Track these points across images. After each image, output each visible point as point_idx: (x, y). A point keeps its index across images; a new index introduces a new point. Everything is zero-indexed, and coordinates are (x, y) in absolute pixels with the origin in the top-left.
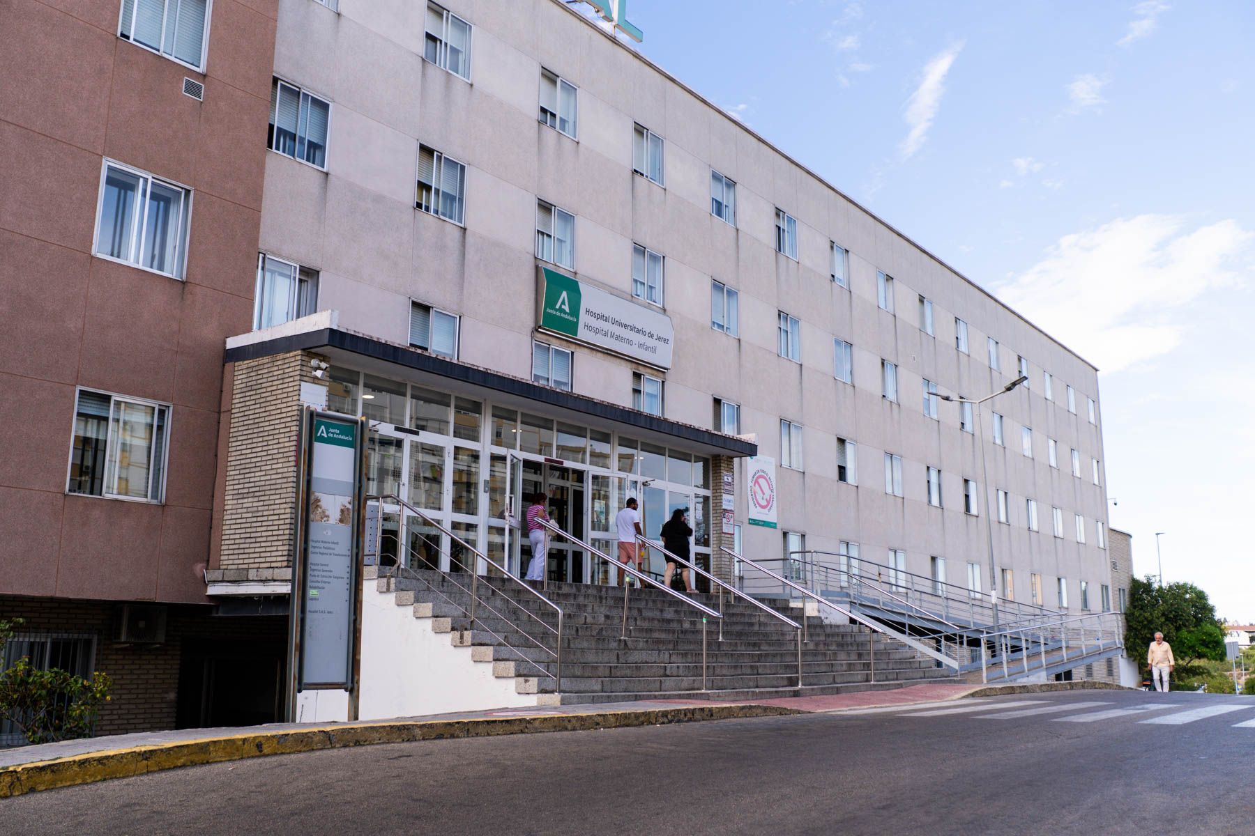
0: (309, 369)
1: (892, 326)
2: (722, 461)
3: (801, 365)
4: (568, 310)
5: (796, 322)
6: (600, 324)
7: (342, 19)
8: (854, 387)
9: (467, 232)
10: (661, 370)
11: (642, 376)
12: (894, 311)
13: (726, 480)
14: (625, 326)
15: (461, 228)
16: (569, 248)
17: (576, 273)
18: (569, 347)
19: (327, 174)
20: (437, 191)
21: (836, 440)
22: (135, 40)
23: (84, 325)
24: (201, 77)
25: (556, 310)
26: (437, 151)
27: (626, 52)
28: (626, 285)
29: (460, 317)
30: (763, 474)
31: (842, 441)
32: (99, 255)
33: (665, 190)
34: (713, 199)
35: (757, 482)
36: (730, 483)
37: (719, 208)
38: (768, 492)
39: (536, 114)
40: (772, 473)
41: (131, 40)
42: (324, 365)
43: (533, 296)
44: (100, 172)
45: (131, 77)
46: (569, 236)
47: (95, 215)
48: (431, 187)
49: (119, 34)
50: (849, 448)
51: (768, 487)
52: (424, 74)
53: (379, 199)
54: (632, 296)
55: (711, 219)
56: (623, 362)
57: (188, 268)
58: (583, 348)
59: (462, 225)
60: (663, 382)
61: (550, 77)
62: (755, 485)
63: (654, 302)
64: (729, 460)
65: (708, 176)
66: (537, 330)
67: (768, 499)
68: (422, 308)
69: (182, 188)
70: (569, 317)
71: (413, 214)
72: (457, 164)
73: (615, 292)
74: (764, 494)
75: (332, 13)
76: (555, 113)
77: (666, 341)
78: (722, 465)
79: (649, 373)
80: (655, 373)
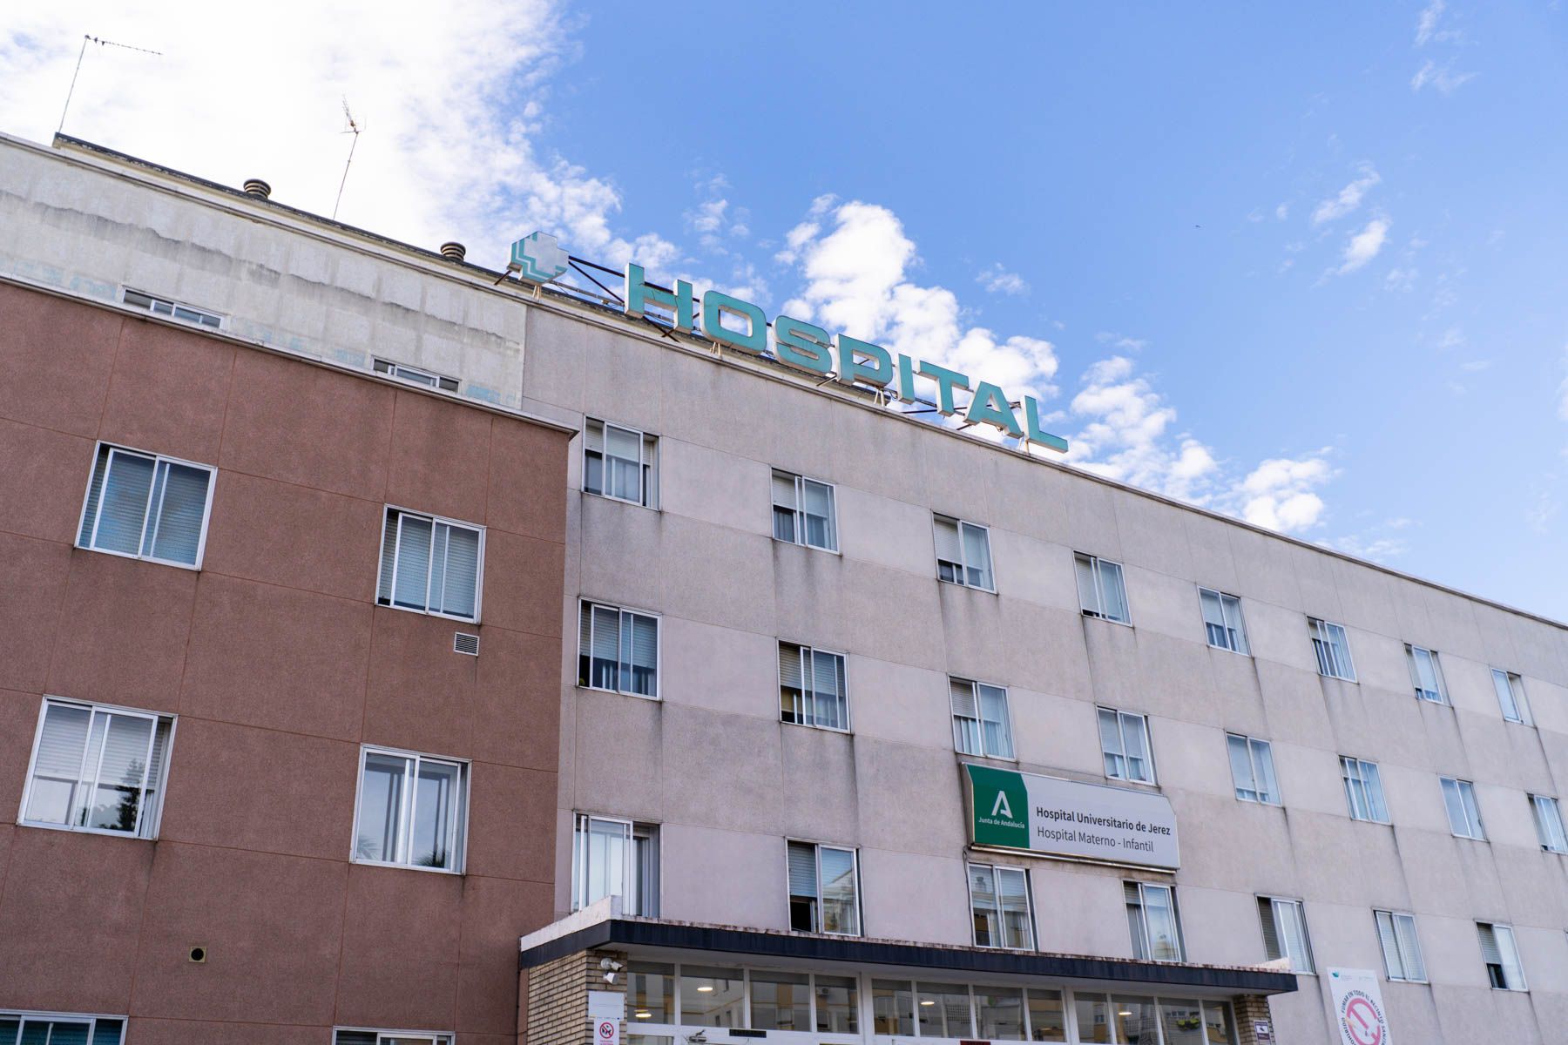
0: (599, 973)
1: (1534, 745)
2: (1248, 1004)
3: (1392, 827)
4: (1010, 815)
5: (1370, 767)
6: (1062, 825)
7: (666, 516)
8: (1489, 843)
9: (856, 739)
10: (1168, 873)
11: (1139, 885)
12: (1534, 722)
13: (1259, 1031)
14: (1099, 821)
15: (847, 734)
16: (1004, 731)
17: (1017, 763)
18: (1021, 864)
19: (660, 703)
20: (809, 694)
21: (1474, 928)
22: (396, 603)
23: (342, 949)
24: (476, 628)
25: (993, 818)
26: (803, 646)
27: (1048, 469)
28: (1094, 763)
29: (857, 850)
30: (1359, 997)
31: (1486, 927)
32: (359, 862)
33: (1133, 628)
34: (1209, 625)
35: (1351, 1010)
36: (1267, 1035)
37: (1219, 634)
38: (1373, 1024)
39: (933, 571)
40: (1374, 992)
41: (392, 605)
42: (616, 966)
43: (958, 805)
44: (358, 762)
45: (392, 646)
46: (1002, 717)
47: (353, 814)
48: (800, 691)
49: (376, 601)
50: (1501, 936)
51: (1372, 1017)
52: (776, 557)
53: (730, 720)
54: (1107, 779)
55: (1210, 653)
56: (1105, 870)
57: (467, 858)
58: (1041, 862)
59: (848, 731)
60: (1173, 889)
61: (947, 522)
62: (1349, 1015)
63: (1142, 779)
64: (1260, 1000)
65: (1195, 596)
66: (970, 849)
67: (1376, 1034)
68: (803, 848)
69: (458, 762)
70: (1013, 825)
71: (779, 729)
72: (833, 655)
73: (1077, 777)
74: (1366, 1026)
75: (653, 512)
76: (959, 563)
77: (1166, 831)
78: (1249, 1009)
79: (1148, 879)
80: (1158, 877)
